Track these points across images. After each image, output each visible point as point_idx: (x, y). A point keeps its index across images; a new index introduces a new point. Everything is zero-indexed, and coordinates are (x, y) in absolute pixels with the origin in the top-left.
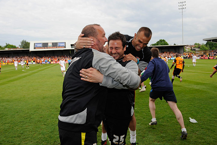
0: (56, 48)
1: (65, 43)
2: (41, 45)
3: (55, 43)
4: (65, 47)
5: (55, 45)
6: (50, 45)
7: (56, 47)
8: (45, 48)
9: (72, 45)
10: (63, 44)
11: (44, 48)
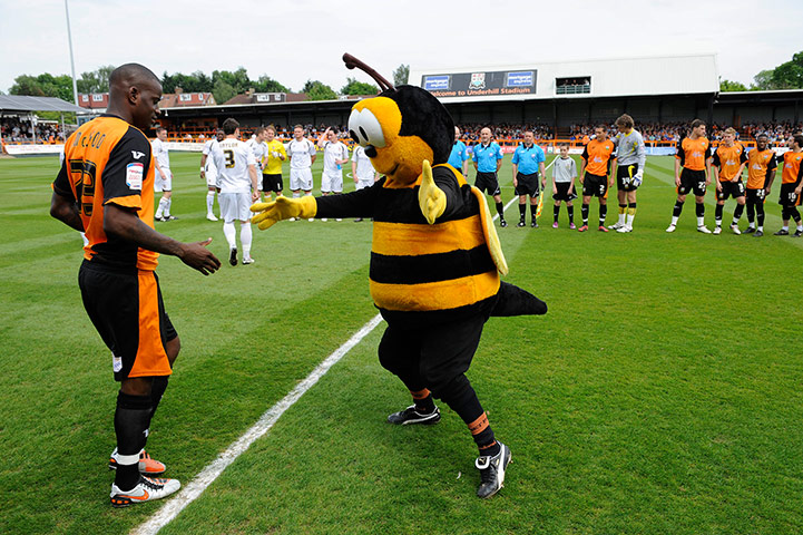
0: (500, 94)
1: (536, 71)
2: (444, 83)
3: (495, 73)
4: (533, 90)
5: (495, 80)
6: (478, 81)
7: (497, 91)
8: (457, 95)
9: (560, 82)
10: (528, 79)
11: (454, 93)
